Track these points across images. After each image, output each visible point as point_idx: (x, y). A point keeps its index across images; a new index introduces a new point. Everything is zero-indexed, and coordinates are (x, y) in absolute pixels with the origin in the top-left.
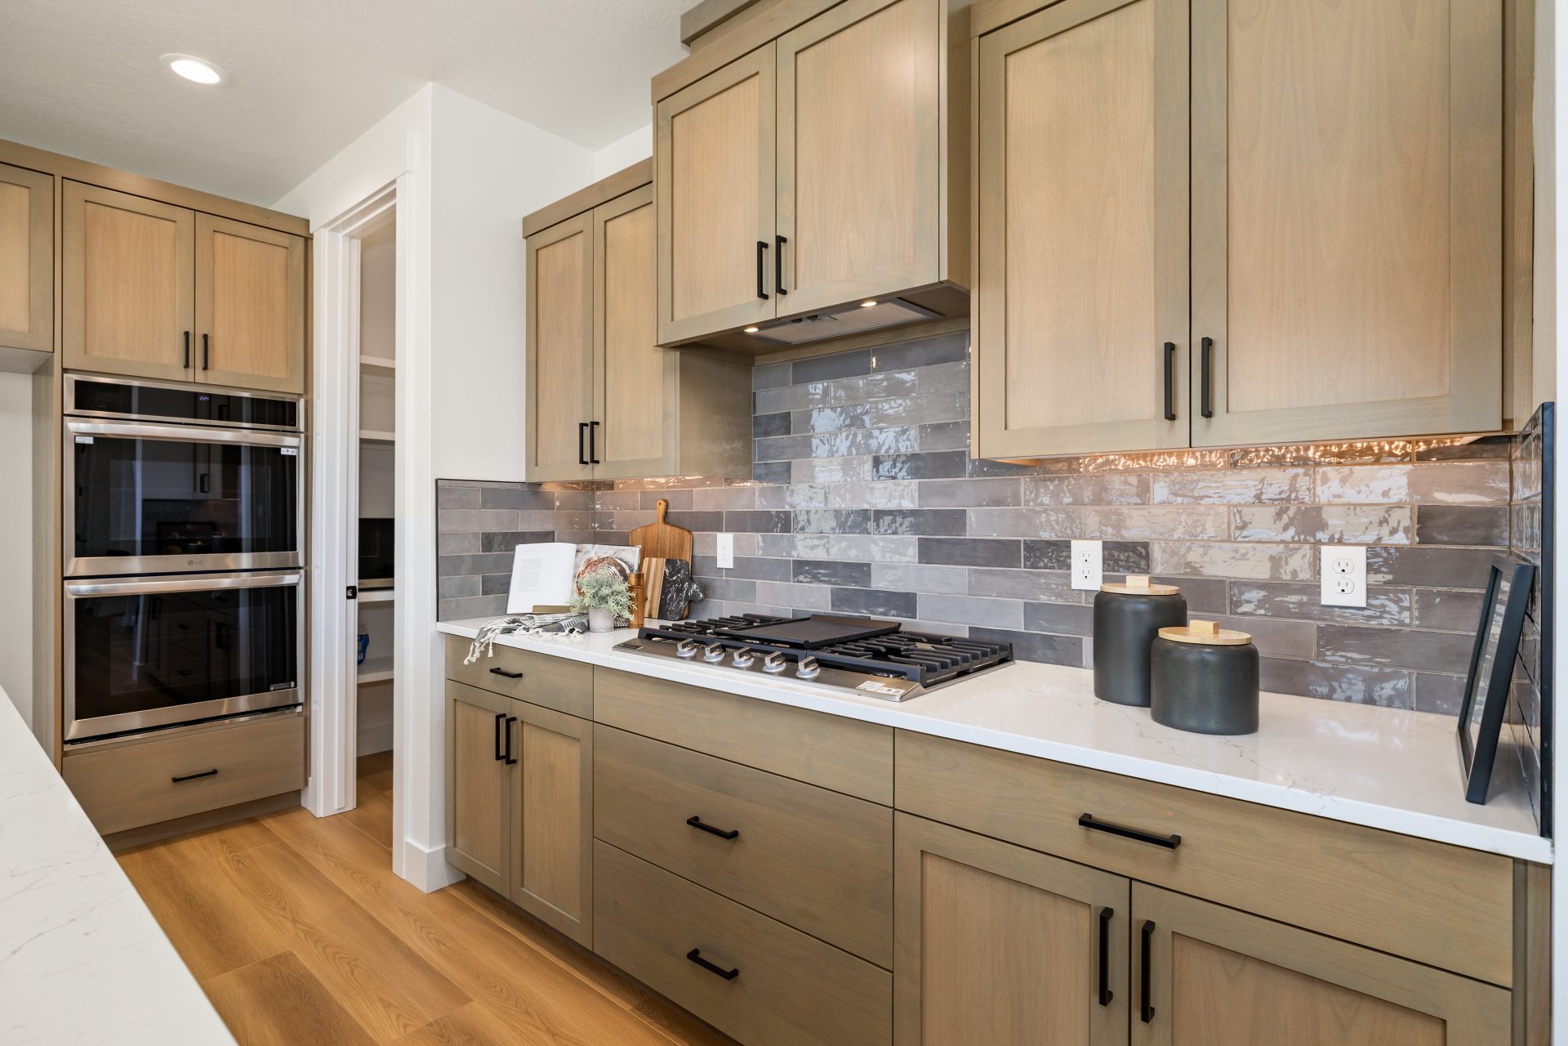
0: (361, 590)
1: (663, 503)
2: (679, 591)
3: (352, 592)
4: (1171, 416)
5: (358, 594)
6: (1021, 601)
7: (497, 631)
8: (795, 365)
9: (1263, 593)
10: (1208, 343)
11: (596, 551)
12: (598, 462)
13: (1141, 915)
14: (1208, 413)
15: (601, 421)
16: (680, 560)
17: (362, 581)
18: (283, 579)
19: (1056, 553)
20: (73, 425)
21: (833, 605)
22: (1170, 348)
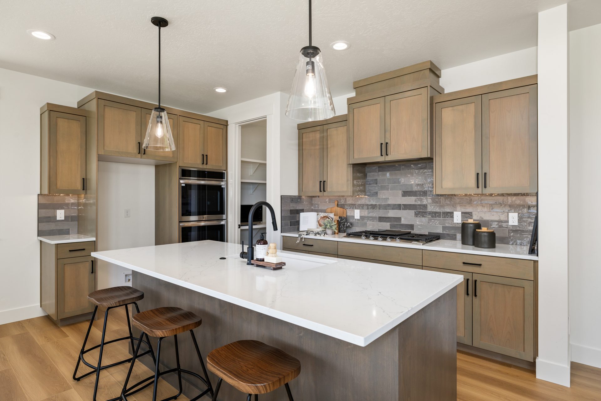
0: (242, 226)
1: (337, 202)
2: (344, 225)
3: (239, 226)
4: (478, 187)
5: (241, 227)
6: (441, 226)
7: (305, 235)
8: (378, 167)
9: (497, 223)
10: (485, 174)
11: (322, 215)
12: (325, 191)
13: (474, 279)
14: (485, 187)
15: (326, 180)
16: (344, 217)
17: (242, 223)
18: (221, 222)
19: (451, 215)
20: (181, 181)
21: (390, 227)
22: (478, 174)
